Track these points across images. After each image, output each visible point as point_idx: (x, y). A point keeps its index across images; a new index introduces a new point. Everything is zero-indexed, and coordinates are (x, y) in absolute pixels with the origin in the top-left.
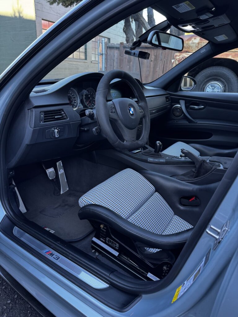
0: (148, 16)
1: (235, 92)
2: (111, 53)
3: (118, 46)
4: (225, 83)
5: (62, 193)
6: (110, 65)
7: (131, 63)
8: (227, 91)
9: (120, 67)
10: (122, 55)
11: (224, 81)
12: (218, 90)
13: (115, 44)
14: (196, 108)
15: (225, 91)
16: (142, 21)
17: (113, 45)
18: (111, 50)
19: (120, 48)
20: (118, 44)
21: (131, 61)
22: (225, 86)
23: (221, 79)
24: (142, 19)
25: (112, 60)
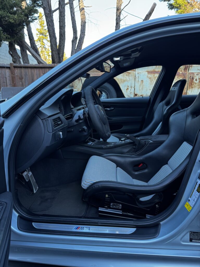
0: (31, 42)
1: (114, 98)
2: (2, 72)
3: (9, 66)
4: (107, 92)
5: (35, 192)
6: (3, 82)
7: (23, 80)
8: (109, 97)
9: (13, 83)
10: (14, 74)
11: (106, 91)
12: (103, 98)
13: (5, 64)
14: (108, 110)
15: (108, 98)
16: (26, 46)
17: (3, 65)
18: (2, 69)
19: (11, 68)
20: (8, 64)
21: (23, 78)
22: (107, 94)
23: (104, 90)
24: (26, 45)
25: (4, 78)
